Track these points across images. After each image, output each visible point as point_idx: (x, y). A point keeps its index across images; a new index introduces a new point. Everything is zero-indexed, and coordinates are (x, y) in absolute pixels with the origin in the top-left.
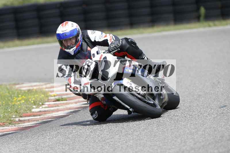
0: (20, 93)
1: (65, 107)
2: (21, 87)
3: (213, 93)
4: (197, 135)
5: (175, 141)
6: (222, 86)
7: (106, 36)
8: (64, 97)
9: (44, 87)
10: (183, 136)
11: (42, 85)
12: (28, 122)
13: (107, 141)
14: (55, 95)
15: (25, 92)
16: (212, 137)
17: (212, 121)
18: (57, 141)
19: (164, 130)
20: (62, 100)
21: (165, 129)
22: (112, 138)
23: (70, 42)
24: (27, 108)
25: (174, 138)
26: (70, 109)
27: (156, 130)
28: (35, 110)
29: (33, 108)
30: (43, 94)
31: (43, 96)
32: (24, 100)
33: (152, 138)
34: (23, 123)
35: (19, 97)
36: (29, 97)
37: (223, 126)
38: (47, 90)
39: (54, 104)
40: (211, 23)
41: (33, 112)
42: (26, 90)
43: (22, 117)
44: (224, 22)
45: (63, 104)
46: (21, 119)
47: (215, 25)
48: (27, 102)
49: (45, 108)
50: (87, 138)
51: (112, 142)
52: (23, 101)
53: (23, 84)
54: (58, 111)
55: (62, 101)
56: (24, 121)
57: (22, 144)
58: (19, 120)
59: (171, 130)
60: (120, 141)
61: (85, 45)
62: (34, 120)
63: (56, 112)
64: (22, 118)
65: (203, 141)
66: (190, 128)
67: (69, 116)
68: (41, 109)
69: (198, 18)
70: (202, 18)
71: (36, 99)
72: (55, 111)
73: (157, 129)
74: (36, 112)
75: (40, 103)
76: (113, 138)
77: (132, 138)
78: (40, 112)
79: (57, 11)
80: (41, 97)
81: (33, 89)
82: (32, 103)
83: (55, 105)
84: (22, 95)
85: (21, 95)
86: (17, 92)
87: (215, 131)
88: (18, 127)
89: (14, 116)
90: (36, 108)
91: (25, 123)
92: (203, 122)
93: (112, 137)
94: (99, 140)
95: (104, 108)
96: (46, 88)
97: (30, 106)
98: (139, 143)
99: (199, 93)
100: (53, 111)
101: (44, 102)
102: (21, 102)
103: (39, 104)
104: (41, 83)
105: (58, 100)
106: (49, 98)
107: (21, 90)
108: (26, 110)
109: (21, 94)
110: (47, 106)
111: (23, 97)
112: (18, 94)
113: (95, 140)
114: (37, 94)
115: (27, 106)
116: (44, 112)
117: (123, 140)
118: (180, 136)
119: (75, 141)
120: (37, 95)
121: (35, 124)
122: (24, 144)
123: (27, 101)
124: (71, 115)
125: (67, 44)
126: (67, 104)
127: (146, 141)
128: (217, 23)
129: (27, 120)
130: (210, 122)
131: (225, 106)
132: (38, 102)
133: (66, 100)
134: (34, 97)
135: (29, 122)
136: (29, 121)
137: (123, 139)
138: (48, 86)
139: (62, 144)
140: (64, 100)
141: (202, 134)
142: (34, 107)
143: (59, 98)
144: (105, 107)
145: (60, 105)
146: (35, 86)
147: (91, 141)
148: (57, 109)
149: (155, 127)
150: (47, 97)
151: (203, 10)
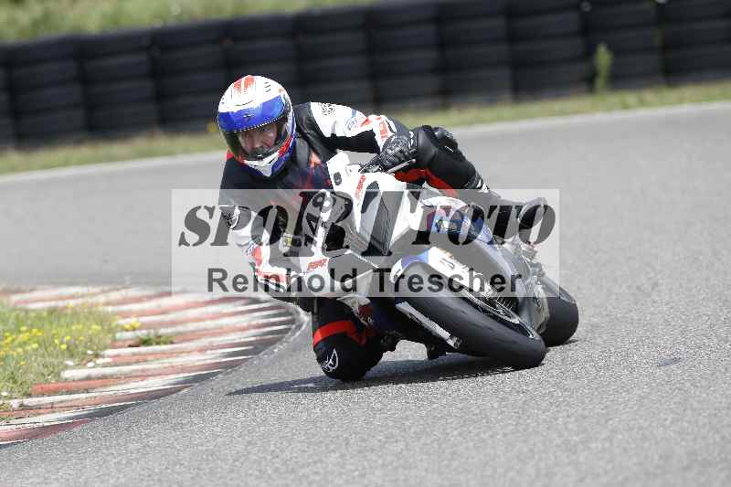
0: (23, 319)
1: (167, 365)
2: (27, 302)
3: (636, 318)
4: (586, 453)
5: (519, 472)
6: (667, 297)
7: (367, 120)
8: (163, 331)
9: (102, 299)
10: (543, 456)
11: (94, 295)
12: (48, 413)
13: (301, 472)
14: (137, 325)
15: (39, 318)
16: (635, 460)
17: (636, 408)
18: (142, 472)
19: (483, 435)
20: (159, 340)
21: (485, 433)
22: (315, 462)
23: (261, 138)
24: (45, 366)
25: (515, 461)
26: (183, 370)
27: (458, 438)
28: (73, 373)
29: (67, 367)
30: (97, 324)
31: (96, 327)
32: (38, 342)
33: (446, 462)
34: (35, 415)
35: (20, 332)
36: (54, 332)
37: (668, 423)
38: (110, 309)
39: (134, 354)
40: (631, 98)
41: (66, 380)
42: (43, 309)
43: (29, 395)
44: (671, 94)
45: (163, 353)
46: (27, 401)
47: (642, 103)
48: (46, 349)
49: (105, 366)
50: (237, 463)
51: (316, 473)
52: (35, 346)
53: (32, 290)
54: (144, 375)
55: (158, 343)
56: (37, 409)
57: (30, 480)
58: (21, 405)
59: (505, 435)
60: (344, 471)
61: (302, 148)
62: (69, 404)
63: (138, 379)
64: (30, 400)
65: (606, 472)
66: (566, 428)
67: (180, 393)
68: (89, 370)
69: (588, 82)
70: (600, 82)
71: (75, 340)
72: (137, 377)
73: (460, 434)
74: (74, 381)
75: (90, 352)
76: (321, 461)
77: (380, 462)
78: (88, 378)
79: (143, 57)
80: (90, 332)
81: (66, 308)
82: (62, 353)
83: (134, 358)
84: (32, 326)
85: (27, 325)
86: (14, 315)
87: (644, 438)
88: (20, 426)
89: (5, 394)
90: (77, 366)
91: (39, 414)
92: (604, 412)
93: (316, 459)
94: (276, 470)
95: (358, 341)
96: (108, 304)
97: (56, 362)
98: (402, 478)
99: (595, 320)
100: (129, 377)
101: (101, 350)
102: (28, 348)
103: (85, 354)
104: (92, 290)
105: (145, 342)
106: (118, 335)
107: (27, 311)
108: (43, 375)
109: (29, 322)
110: (108, 360)
111: (34, 330)
112: (19, 322)
113: (263, 468)
114: (78, 323)
115: (48, 360)
116: (99, 378)
117: (353, 468)
118: (533, 457)
119: (201, 473)
120: (80, 327)
121: (70, 418)
122: (37, 481)
123: (45, 344)
124: (186, 390)
125: (253, 143)
126: (171, 354)
127: (426, 470)
128: (648, 95)
129: (47, 404)
130: (628, 410)
131: (676, 361)
132: (81, 349)
133: (172, 343)
134: (70, 333)
135: (54, 412)
136: (52, 407)
137: (352, 464)
138: (114, 296)
139: (159, 480)
140: (165, 343)
141: (604, 450)
142: (70, 363)
143: (149, 334)
144: (361, 339)
145: (150, 358)
146: (72, 296)
147: (250, 472)
148: (143, 370)
149: (453, 425)
150: (111, 331)
151: (603, 57)
